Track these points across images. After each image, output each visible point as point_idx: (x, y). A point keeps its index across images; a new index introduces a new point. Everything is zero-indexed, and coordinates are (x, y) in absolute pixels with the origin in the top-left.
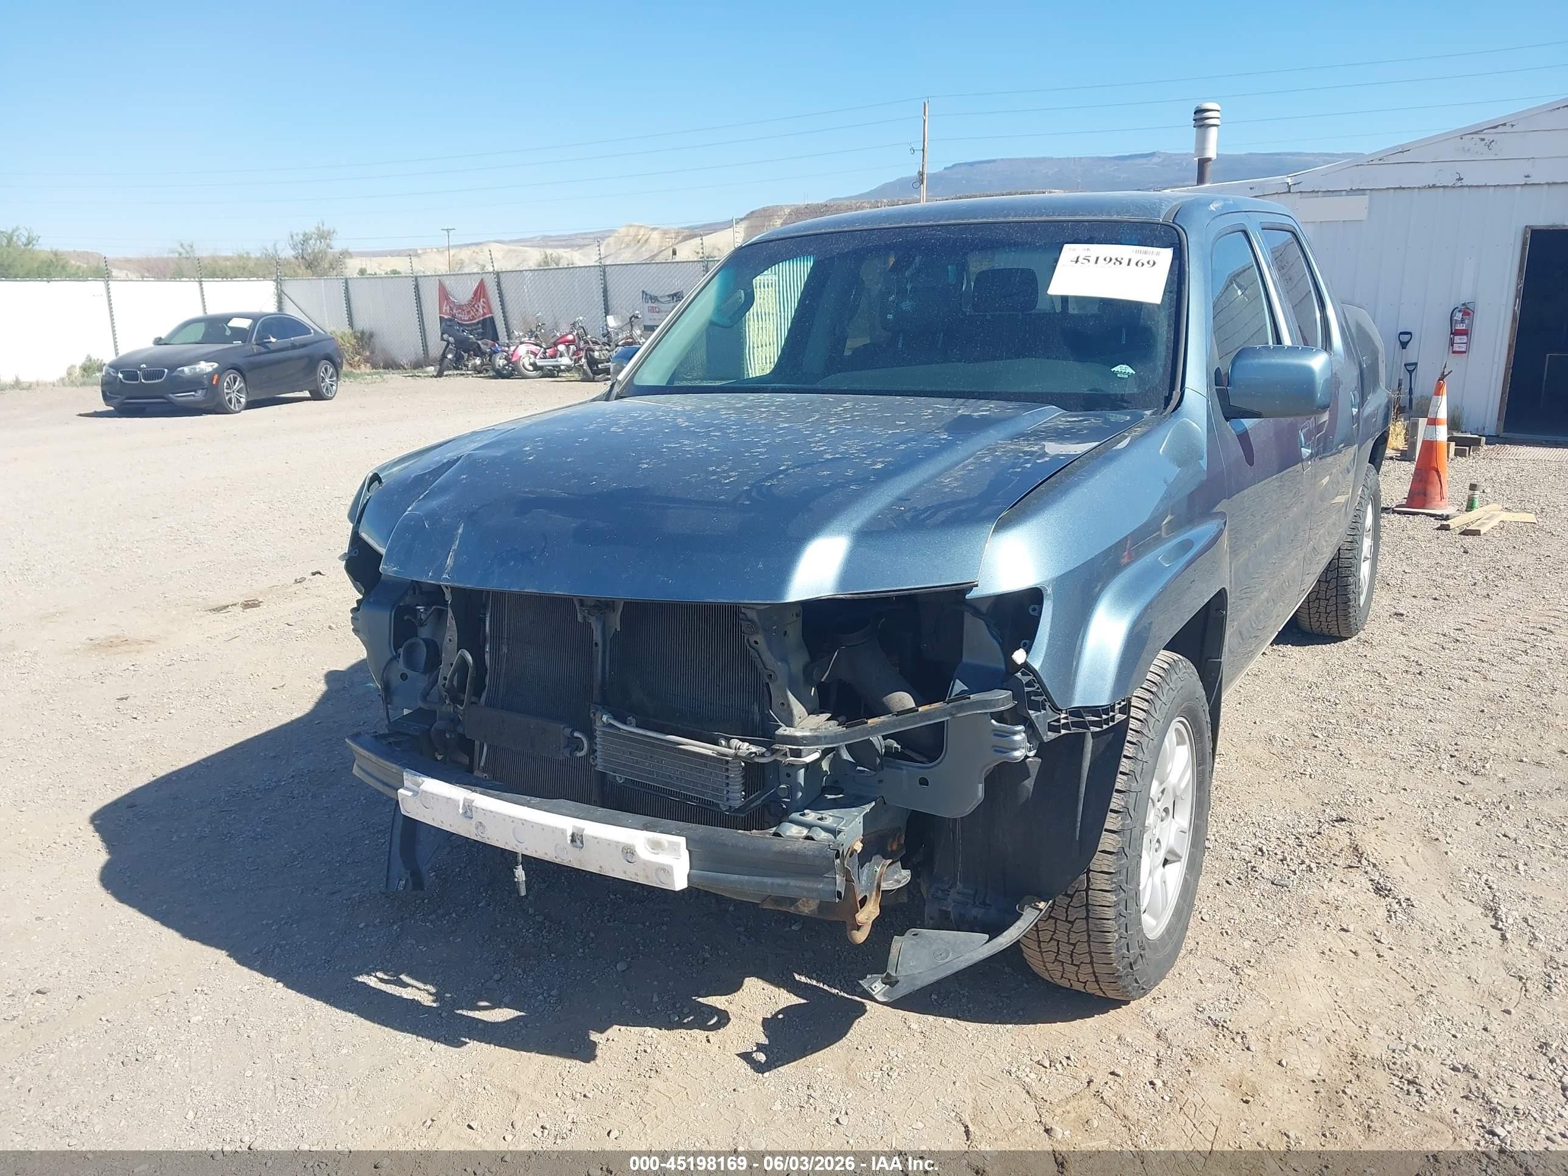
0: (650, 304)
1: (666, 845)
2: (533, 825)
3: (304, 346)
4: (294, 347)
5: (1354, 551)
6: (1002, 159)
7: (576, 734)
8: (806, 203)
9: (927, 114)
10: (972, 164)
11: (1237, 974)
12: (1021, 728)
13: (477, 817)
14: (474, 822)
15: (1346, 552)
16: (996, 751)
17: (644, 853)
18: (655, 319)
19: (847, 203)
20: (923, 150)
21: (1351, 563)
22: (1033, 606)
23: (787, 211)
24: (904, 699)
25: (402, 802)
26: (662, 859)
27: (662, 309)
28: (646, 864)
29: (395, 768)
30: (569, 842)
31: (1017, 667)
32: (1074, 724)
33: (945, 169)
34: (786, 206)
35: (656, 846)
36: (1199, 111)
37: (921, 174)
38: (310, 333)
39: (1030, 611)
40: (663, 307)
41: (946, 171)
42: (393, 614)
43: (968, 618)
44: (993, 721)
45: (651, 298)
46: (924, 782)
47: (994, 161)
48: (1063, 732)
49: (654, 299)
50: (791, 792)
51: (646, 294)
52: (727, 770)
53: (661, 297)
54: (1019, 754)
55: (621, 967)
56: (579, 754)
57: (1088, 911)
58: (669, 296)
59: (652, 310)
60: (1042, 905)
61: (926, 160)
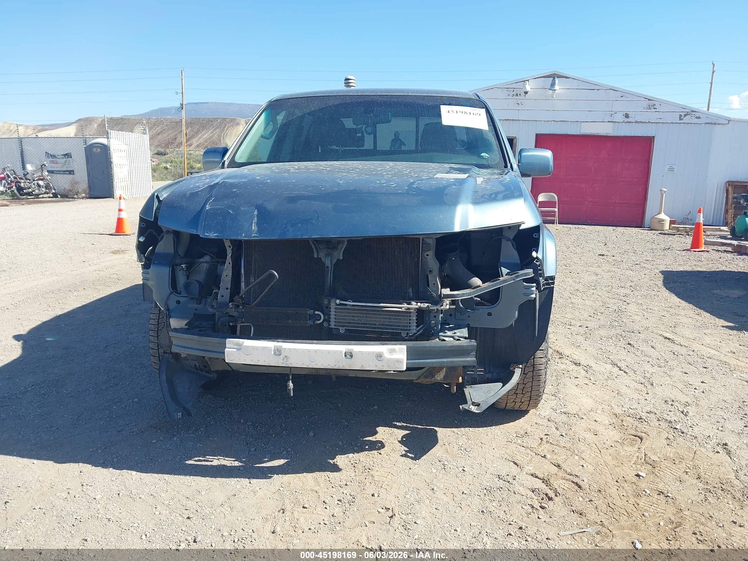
0: (51, 159)
1: (398, 350)
2: (322, 352)
6: (211, 102)
7: (316, 312)
10: (196, 104)
11: (556, 397)
12: (535, 285)
13: (284, 354)
14: (282, 356)
16: (525, 296)
17: (387, 355)
18: (54, 167)
20: (182, 93)
22: (535, 234)
24: (476, 281)
25: (227, 355)
26: (396, 356)
27: (58, 162)
28: (389, 360)
29: (216, 340)
30: (344, 356)
31: (534, 259)
33: (189, 103)
35: (392, 351)
36: (347, 79)
37: (182, 105)
39: (534, 236)
40: (59, 161)
42: (171, 269)
43: (504, 242)
44: (524, 283)
45: (51, 156)
46: (490, 314)
47: (207, 103)
49: (53, 156)
50: (436, 325)
51: (48, 154)
52: (410, 316)
53: (58, 155)
54: (533, 296)
55: (311, 434)
56: (318, 322)
57: (534, 367)
58: (62, 155)
59: (53, 162)
60: (521, 366)
61: (183, 97)
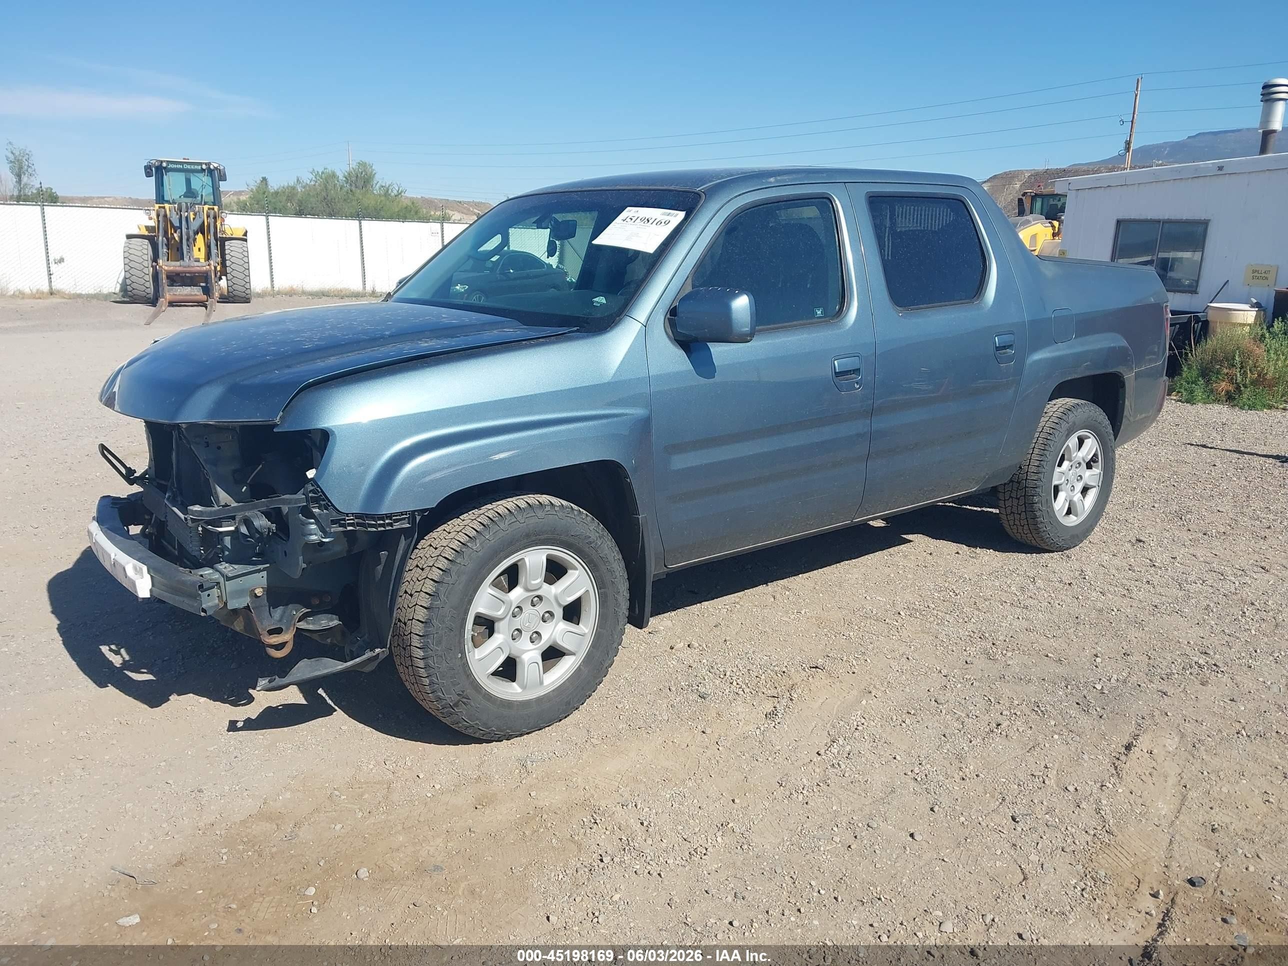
1: (138, 569)
3: (536, 277)
4: (528, 277)
5: (1040, 475)
8: (1046, 168)
9: (1139, 89)
12: (313, 520)
15: (1032, 474)
16: (302, 535)
19: (1085, 168)
20: (1132, 122)
21: (1036, 484)
23: (1027, 175)
31: (308, 480)
32: (358, 524)
33: (1189, 137)
34: (1027, 170)
38: (544, 268)
41: (1189, 140)
44: (301, 515)
46: (286, 553)
48: (349, 528)
54: (313, 538)
61: (1134, 130)
